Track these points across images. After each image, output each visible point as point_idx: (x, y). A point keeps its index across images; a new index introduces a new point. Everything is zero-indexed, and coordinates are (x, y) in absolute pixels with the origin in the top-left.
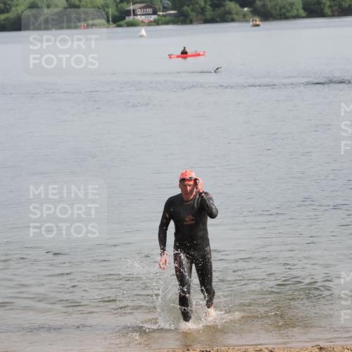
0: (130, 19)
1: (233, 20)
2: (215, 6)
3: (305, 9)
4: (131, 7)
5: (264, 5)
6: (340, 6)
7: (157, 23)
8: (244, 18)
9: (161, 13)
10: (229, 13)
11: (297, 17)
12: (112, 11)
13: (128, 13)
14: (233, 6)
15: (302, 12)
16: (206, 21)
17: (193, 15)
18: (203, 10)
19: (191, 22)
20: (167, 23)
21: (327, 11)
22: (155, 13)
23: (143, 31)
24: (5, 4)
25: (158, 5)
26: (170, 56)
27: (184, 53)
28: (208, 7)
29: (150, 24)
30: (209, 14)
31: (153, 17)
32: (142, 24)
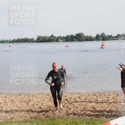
0: (59, 41)
1: (74, 41)
2: (72, 39)
3: (86, 40)
4: (59, 39)
5: (79, 39)
6: (91, 39)
7: (63, 41)
8: (76, 41)
9: (63, 40)
10: (74, 40)
11: (85, 41)
12: (56, 40)
13: (58, 40)
14: (74, 39)
15: (85, 40)
16: (70, 41)
17: (68, 40)
18: (70, 40)
19: (68, 41)
20: (64, 42)
21: (89, 40)
22: (62, 40)
23: (61, 43)
24: (39, 38)
25: (63, 39)
26: (65, 47)
27: (67, 46)
28: (71, 39)
29: (62, 42)
30: (71, 40)
31: (62, 41)
32: (60, 42)
